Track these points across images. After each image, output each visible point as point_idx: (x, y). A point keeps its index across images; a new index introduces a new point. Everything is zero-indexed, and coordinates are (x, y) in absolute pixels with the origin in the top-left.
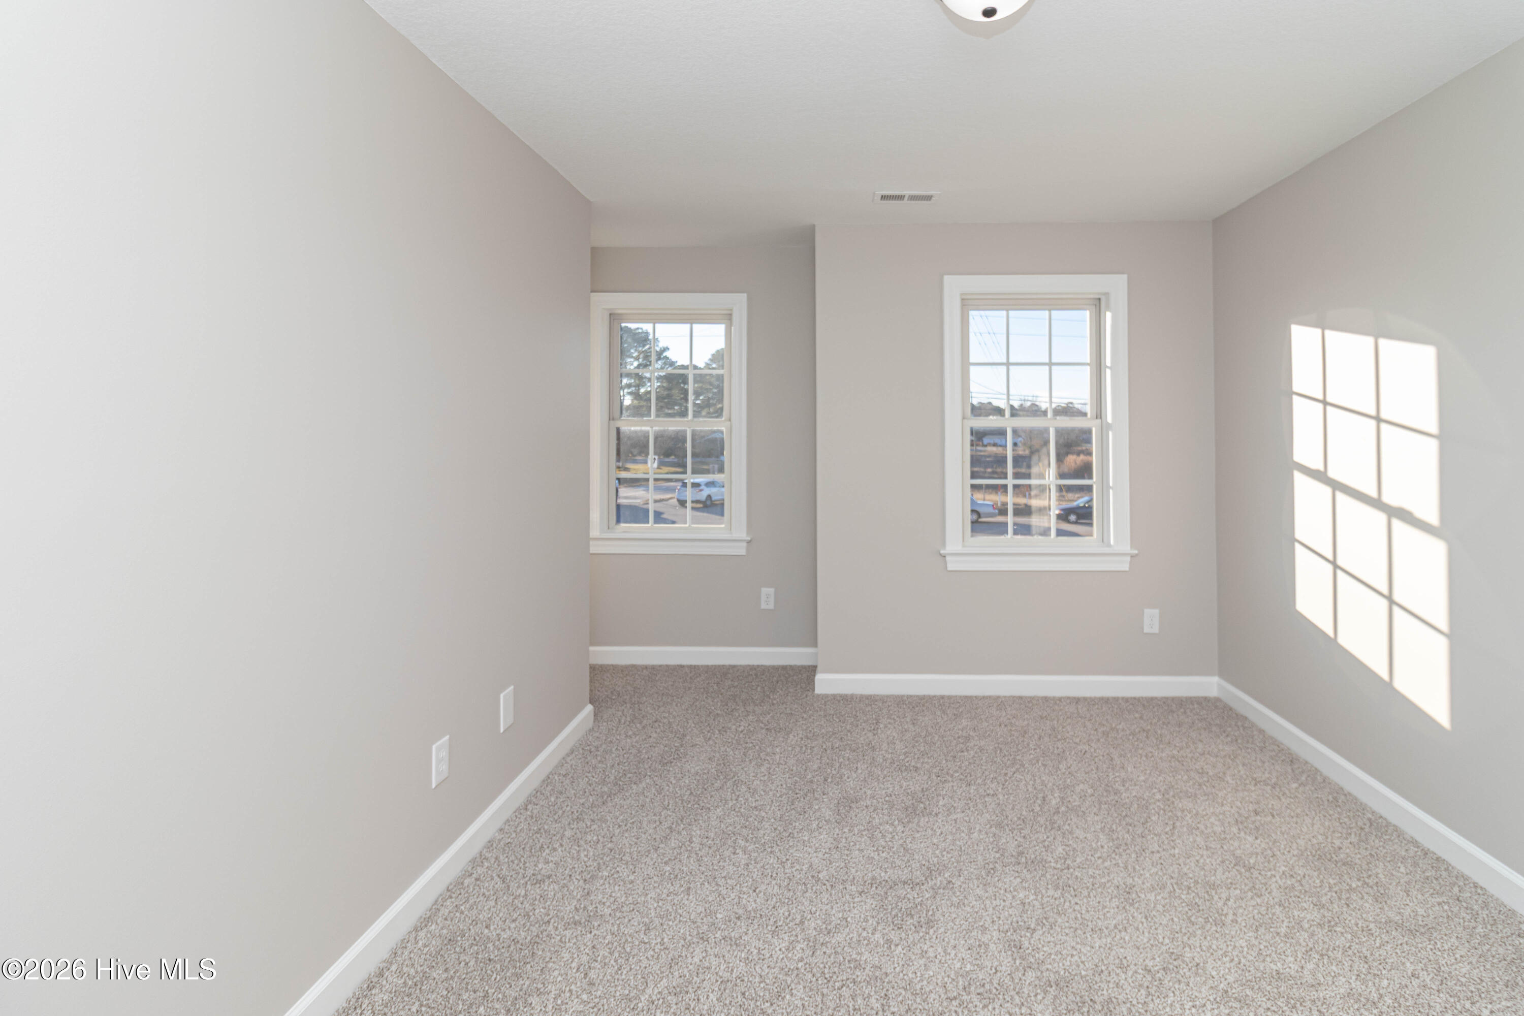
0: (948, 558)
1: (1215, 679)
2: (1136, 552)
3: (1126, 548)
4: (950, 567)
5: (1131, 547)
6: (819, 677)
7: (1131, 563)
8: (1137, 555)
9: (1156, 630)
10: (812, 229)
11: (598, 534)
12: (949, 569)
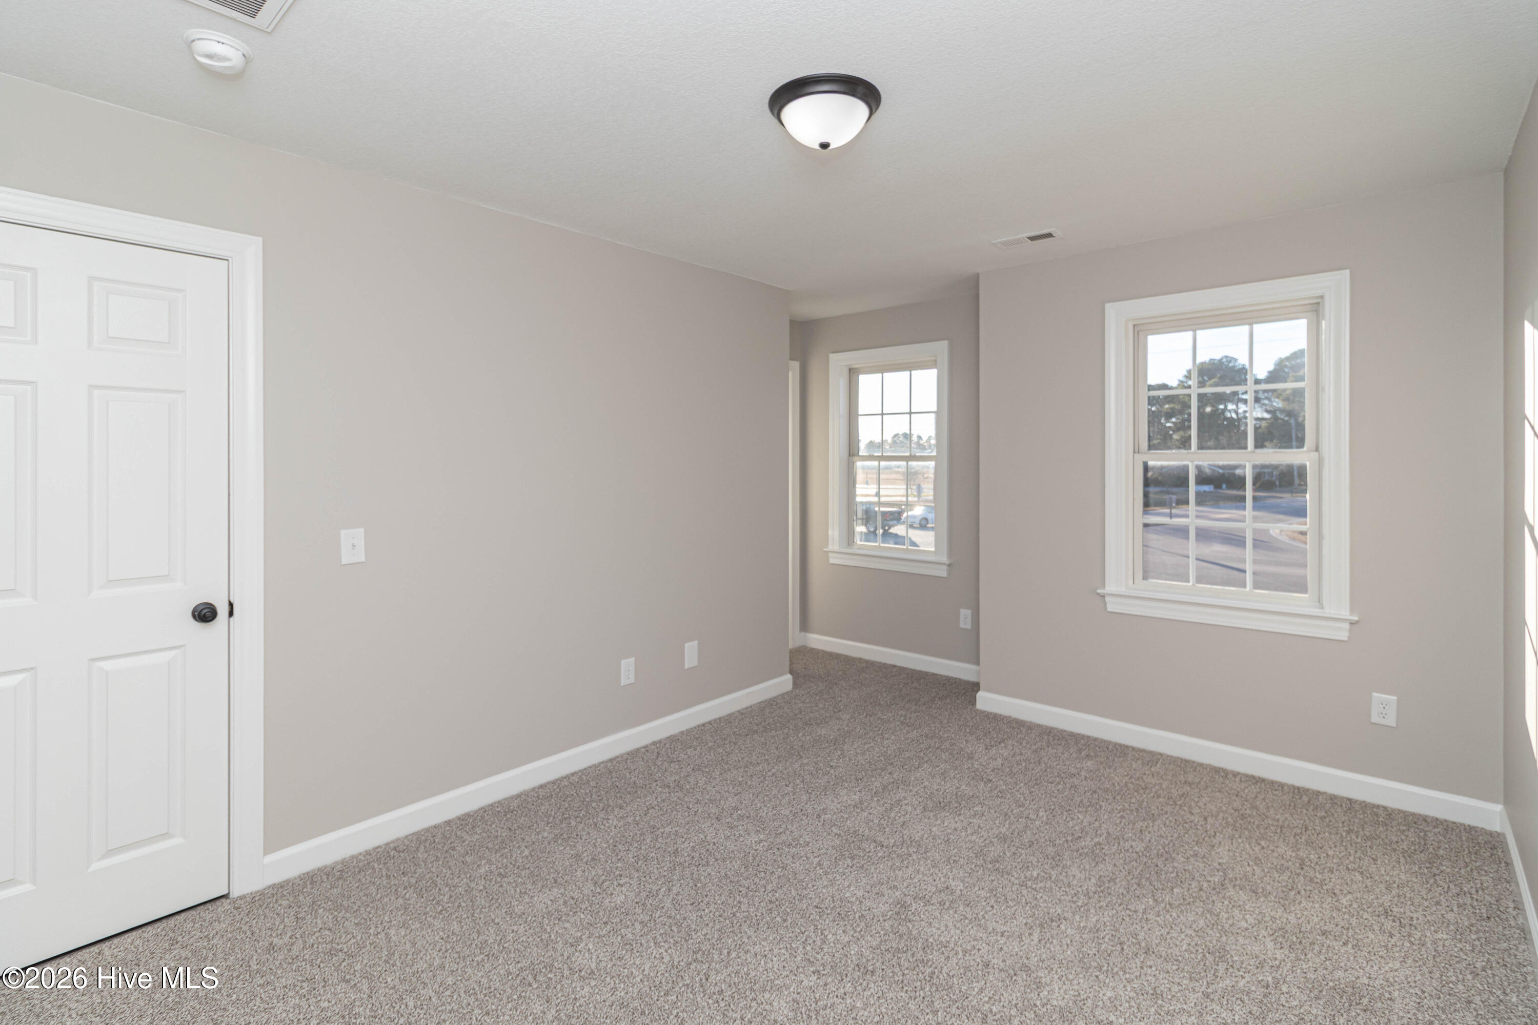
0: (1108, 599)
1: (1498, 808)
2: (1356, 618)
3: (1345, 613)
4: (1110, 608)
5: (1351, 614)
6: (980, 695)
7: (1350, 631)
8: (1357, 622)
9: (1391, 721)
10: (977, 277)
11: (838, 548)
12: (1108, 610)
